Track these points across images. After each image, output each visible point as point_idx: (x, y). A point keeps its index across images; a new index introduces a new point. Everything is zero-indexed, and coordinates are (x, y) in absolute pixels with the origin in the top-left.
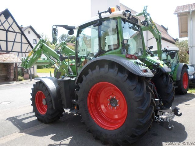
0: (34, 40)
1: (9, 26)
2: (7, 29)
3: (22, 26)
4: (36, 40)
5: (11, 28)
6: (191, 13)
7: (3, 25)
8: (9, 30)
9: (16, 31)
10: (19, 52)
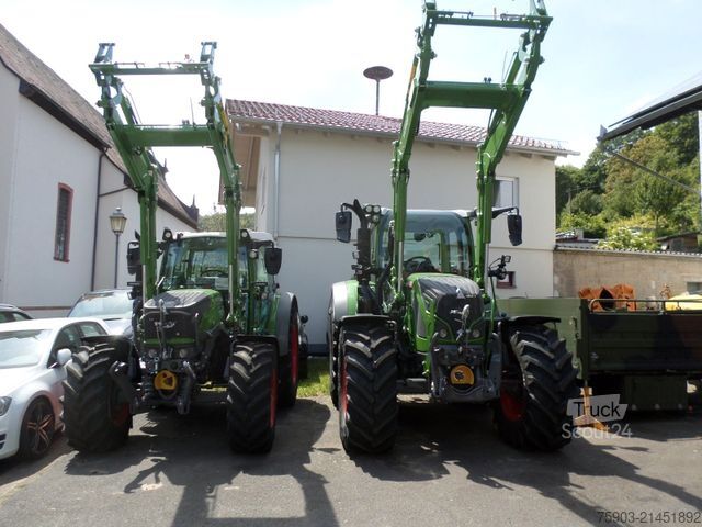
6: (279, 130)
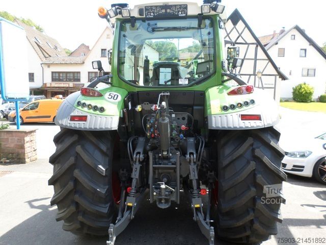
0: (301, 49)
1: (238, 35)
2: (234, 41)
3: (284, 28)
4: (305, 50)
5: (240, 37)
7: (230, 35)
8: (237, 41)
9: (248, 42)
10: (250, 75)
